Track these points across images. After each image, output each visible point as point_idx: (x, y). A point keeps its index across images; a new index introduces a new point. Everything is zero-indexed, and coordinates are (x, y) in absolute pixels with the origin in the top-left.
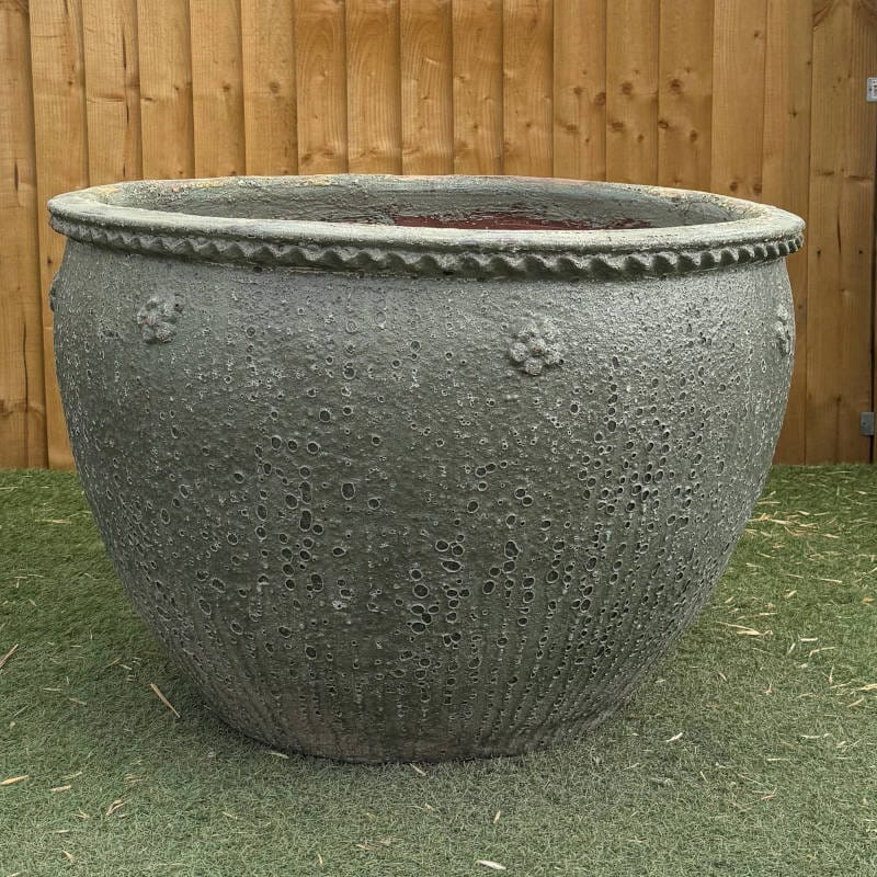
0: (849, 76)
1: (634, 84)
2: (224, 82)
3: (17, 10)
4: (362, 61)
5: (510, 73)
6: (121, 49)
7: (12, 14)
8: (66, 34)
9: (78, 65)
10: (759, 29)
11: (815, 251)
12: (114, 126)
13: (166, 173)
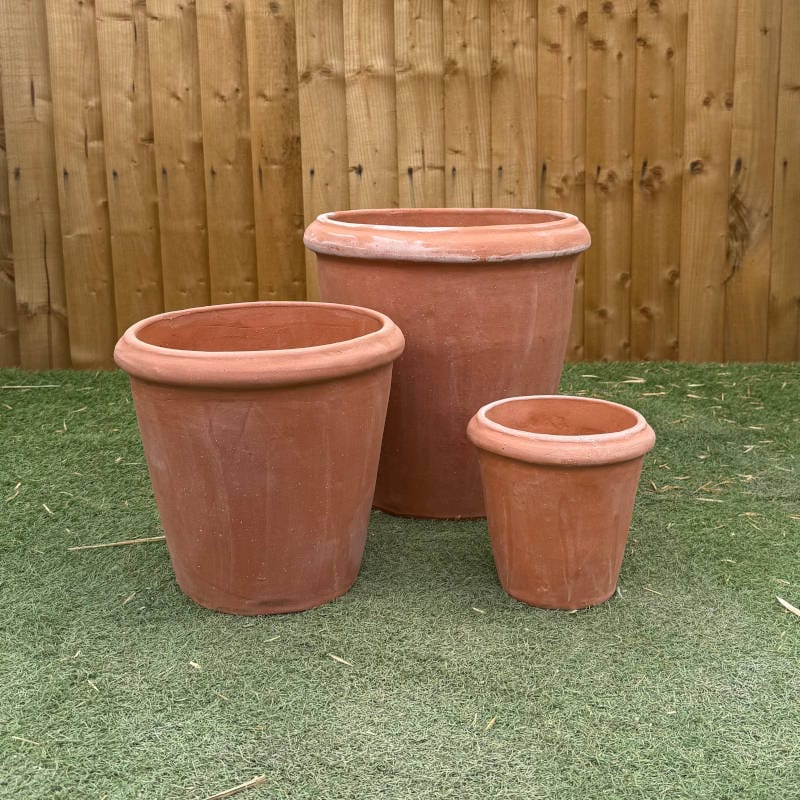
1: (615, 3)
2: (225, 2)
11: (782, 161)
12: (122, 44)
13: (173, 89)
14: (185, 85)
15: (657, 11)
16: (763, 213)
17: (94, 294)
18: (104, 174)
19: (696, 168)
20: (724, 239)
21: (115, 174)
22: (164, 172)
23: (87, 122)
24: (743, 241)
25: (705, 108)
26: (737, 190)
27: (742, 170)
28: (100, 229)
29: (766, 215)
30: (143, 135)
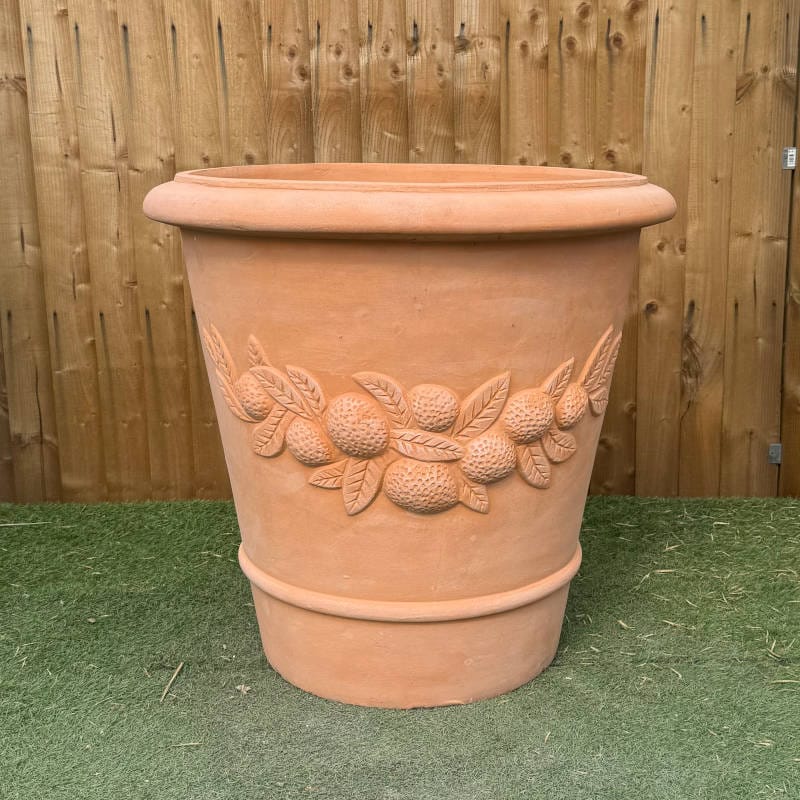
0: (769, 145)
1: (573, 155)
2: (203, 154)
3: (17, 89)
4: (328, 136)
5: (461, 146)
6: (110, 125)
7: (12, 93)
8: (61, 112)
9: (73, 139)
10: (687, 103)
11: (733, 303)
12: (107, 194)
13: (155, 236)
14: (167, 232)
15: (613, 162)
16: (715, 353)
17: (83, 425)
18: (91, 314)
19: (651, 308)
20: (677, 375)
21: (101, 315)
22: (147, 313)
23: (75, 266)
24: (697, 377)
25: (659, 253)
26: (690, 330)
27: (696, 311)
28: (88, 365)
29: (719, 353)
30: (127, 279)
